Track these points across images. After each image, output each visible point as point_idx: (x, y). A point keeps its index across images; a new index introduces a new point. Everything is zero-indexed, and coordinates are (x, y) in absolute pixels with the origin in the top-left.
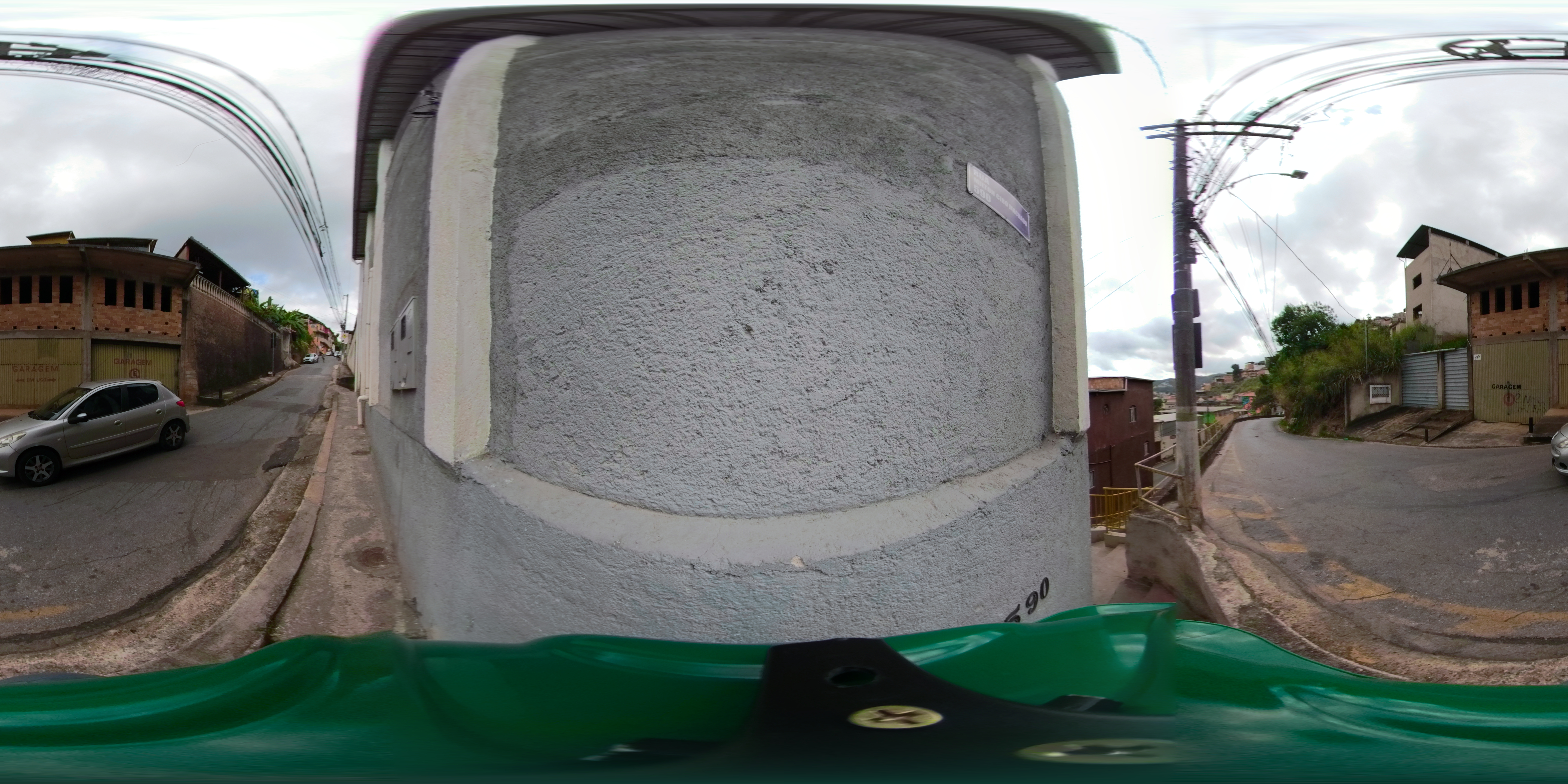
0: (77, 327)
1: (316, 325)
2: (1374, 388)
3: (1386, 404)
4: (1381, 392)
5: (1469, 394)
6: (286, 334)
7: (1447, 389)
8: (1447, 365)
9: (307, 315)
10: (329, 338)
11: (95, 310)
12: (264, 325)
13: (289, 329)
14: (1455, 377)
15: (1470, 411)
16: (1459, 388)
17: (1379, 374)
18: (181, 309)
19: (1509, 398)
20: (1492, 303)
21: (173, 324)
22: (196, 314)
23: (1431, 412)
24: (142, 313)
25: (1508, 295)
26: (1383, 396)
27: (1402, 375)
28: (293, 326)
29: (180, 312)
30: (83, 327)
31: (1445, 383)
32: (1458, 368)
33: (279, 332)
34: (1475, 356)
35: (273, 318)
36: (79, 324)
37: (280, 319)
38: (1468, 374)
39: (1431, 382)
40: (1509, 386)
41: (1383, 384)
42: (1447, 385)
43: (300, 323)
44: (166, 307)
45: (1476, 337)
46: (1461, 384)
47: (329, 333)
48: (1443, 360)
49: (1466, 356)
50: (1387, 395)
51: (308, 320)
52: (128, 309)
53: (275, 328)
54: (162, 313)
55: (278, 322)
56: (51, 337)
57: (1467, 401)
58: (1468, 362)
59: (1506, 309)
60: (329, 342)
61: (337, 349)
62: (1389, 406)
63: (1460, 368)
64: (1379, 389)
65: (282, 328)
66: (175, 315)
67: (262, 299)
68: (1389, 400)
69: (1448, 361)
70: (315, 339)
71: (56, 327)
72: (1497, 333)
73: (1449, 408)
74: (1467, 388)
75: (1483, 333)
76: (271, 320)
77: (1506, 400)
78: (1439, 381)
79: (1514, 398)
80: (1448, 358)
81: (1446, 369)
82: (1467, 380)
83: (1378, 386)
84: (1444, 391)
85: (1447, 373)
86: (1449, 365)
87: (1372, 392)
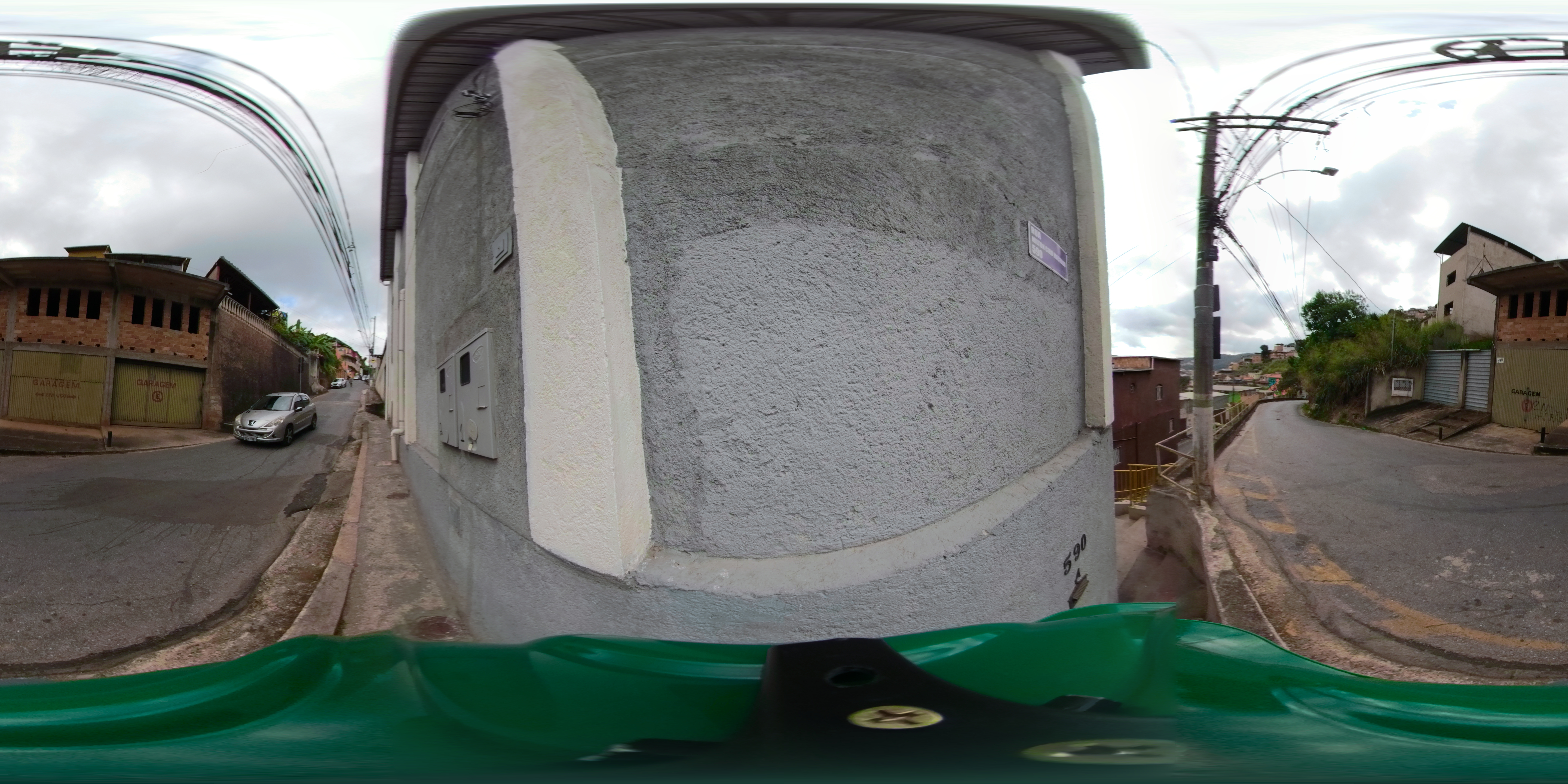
0: (102, 344)
1: (343, 349)
2: (1397, 381)
3: (1407, 397)
4: (1403, 385)
5: (1488, 397)
6: (313, 358)
7: (1468, 388)
8: (1470, 365)
9: (335, 339)
10: (357, 362)
11: (121, 328)
12: (292, 350)
13: (317, 353)
14: (1477, 377)
15: (1488, 413)
16: (1480, 390)
17: (1403, 367)
18: (208, 331)
19: (1527, 404)
20: (1520, 307)
21: (200, 347)
22: (223, 337)
23: (1451, 410)
24: (169, 333)
25: (1537, 302)
26: (1405, 389)
27: (1426, 370)
28: (320, 350)
29: (207, 334)
30: (107, 345)
31: (1467, 383)
32: (1480, 370)
33: (307, 356)
34: (1498, 359)
35: (301, 342)
36: (105, 341)
37: (308, 343)
38: (1490, 376)
39: (1454, 380)
40: (1528, 393)
41: (1406, 378)
42: (1468, 385)
43: (327, 347)
44: (194, 329)
45: (1501, 340)
46: (1483, 386)
47: (356, 357)
48: (1467, 360)
49: (1490, 358)
50: (1409, 389)
51: (335, 344)
52: (155, 329)
53: (303, 352)
54: (189, 334)
55: (306, 346)
56: (75, 352)
57: (1486, 403)
58: (1491, 364)
59: (1534, 314)
60: (357, 366)
61: (365, 373)
62: (1410, 399)
63: (1483, 369)
64: (1401, 383)
65: (310, 352)
66: (202, 337)
67: (291, 322)
68: (1410, 394)
69: (1471, 361)
70: (343, 363)
71: (80, 343)
72: (1522, 339)
73: (1467, 408)
74: (1487, 390)
75: (1508, 337)
76: (299, 344)
77: (1524, 405)
78: (1461, 380)
79: (1532, 405)
80: (1473, 358)
81: (1469, 369)
82: (1488, 382)
83: (1401, 379)
84: (1465, 390)
85: (1469, 373)
86: (1473, 365)
87: (1395, 385)
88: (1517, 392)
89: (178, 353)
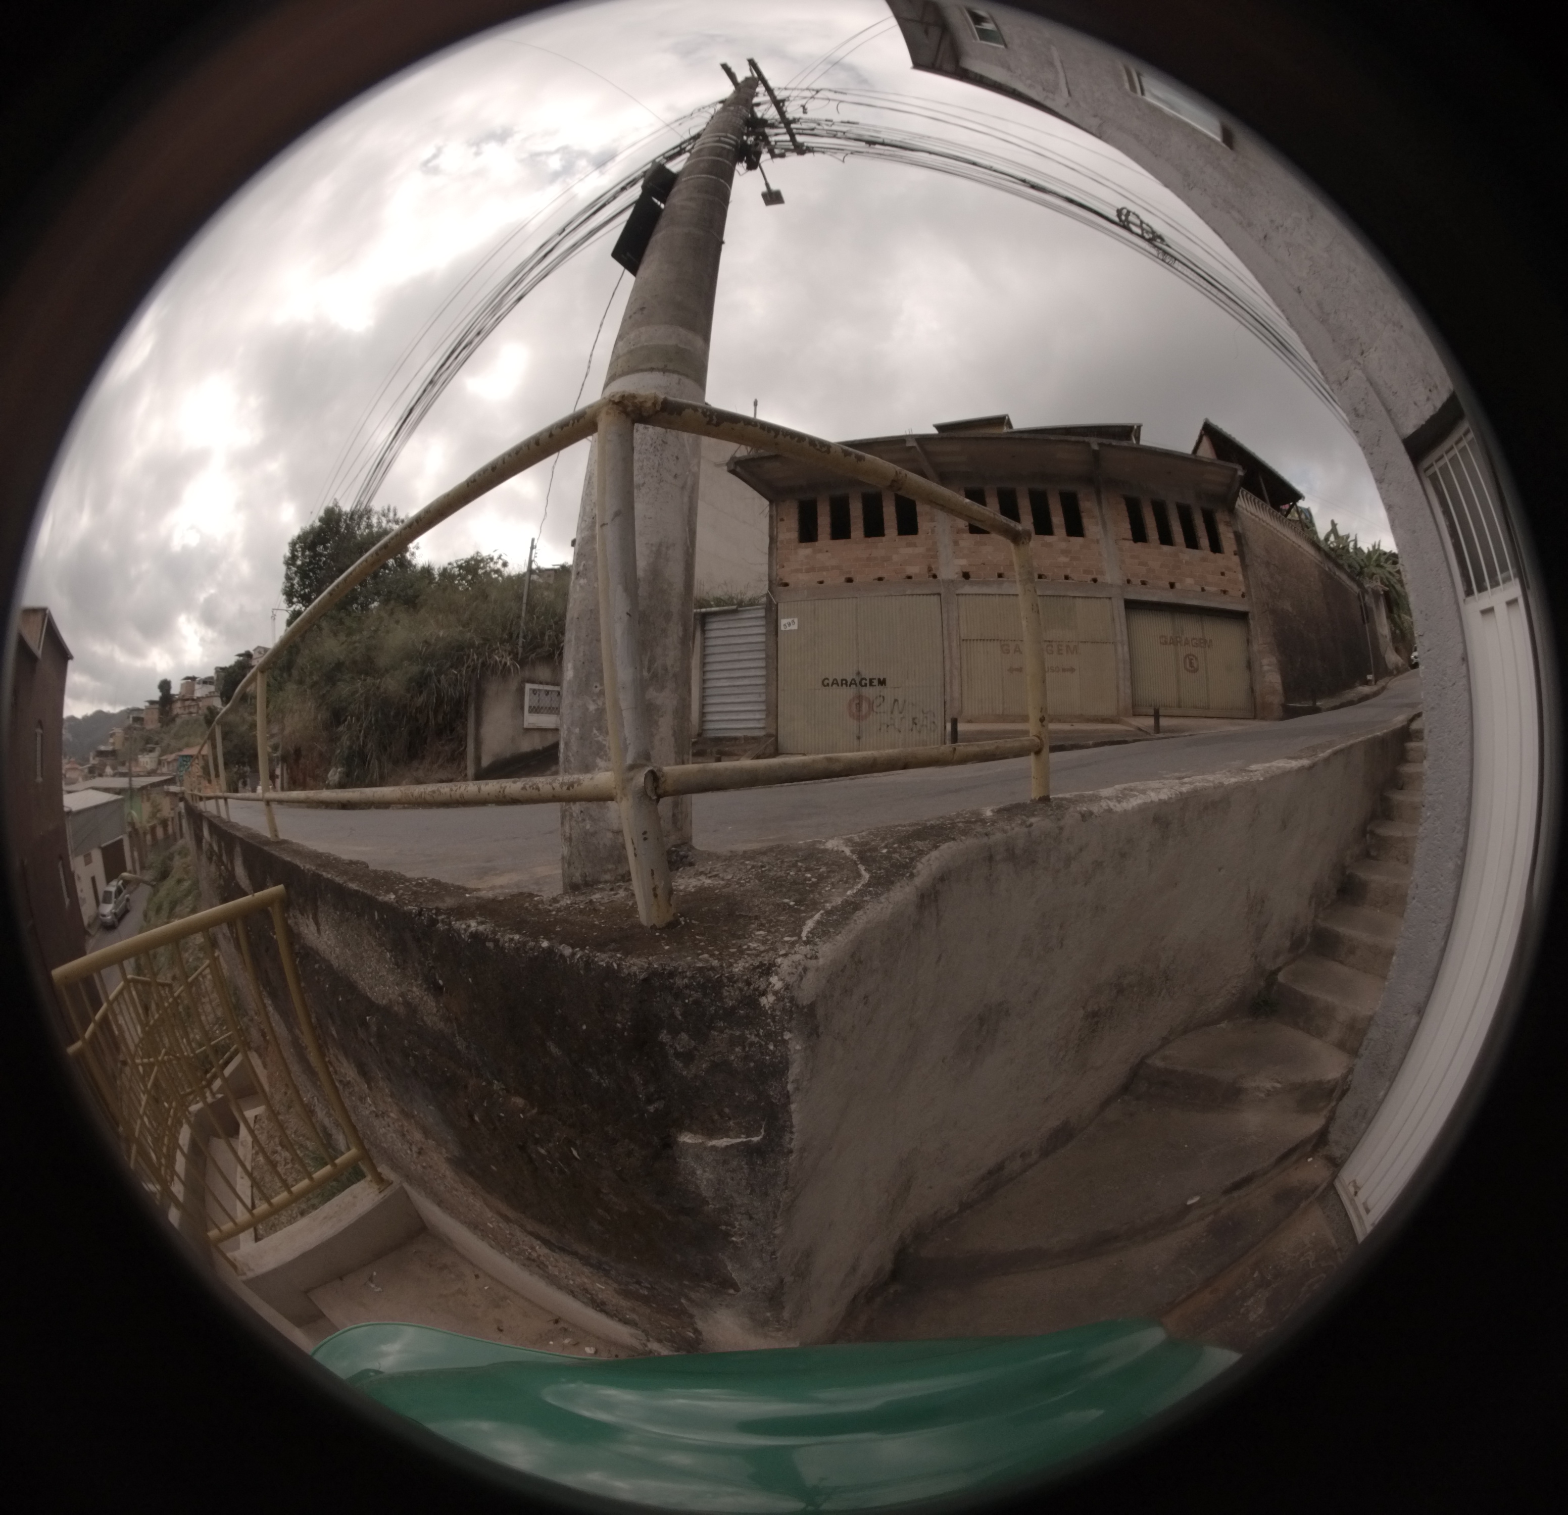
2: (534, 692)
3: (556, 729)
5: (766, 702)
7: (709, 692)
8: (710, 642)
14: (729, 666)
15: (768, 736)
16: (741, 690)
17: (548, 658)
19: (859, 705)
20: (824, 521)
25: (856, 511)
26: (550, 711)
32: (738, 649)
34: (783, 622)
38: (767, 658)
40: (860, 682)
45: (786, 585)
46: (746, 682)
48: (704, 633)
49: (763, 622)
50: (557, 711)
57: (761, 720)
58: (766, 634)
59: (853, 534)
63: (744, 648)
68: (558, 721)
69: (715, 634)
72: (834, 579)
73: (713, 733)
74: (759, 689)
75: (803, 577)
77: (854, 710)
78: (695, 675)
79: (871, 705)
80: (716, 628)
81: (709, 651)
82: (763, 672)
83: (541, 687)
84: (703, 697)
85: (710, 659)
86: (719, 642)
87: (530, 700)
88: (835, 682)
89: (1206, 588)
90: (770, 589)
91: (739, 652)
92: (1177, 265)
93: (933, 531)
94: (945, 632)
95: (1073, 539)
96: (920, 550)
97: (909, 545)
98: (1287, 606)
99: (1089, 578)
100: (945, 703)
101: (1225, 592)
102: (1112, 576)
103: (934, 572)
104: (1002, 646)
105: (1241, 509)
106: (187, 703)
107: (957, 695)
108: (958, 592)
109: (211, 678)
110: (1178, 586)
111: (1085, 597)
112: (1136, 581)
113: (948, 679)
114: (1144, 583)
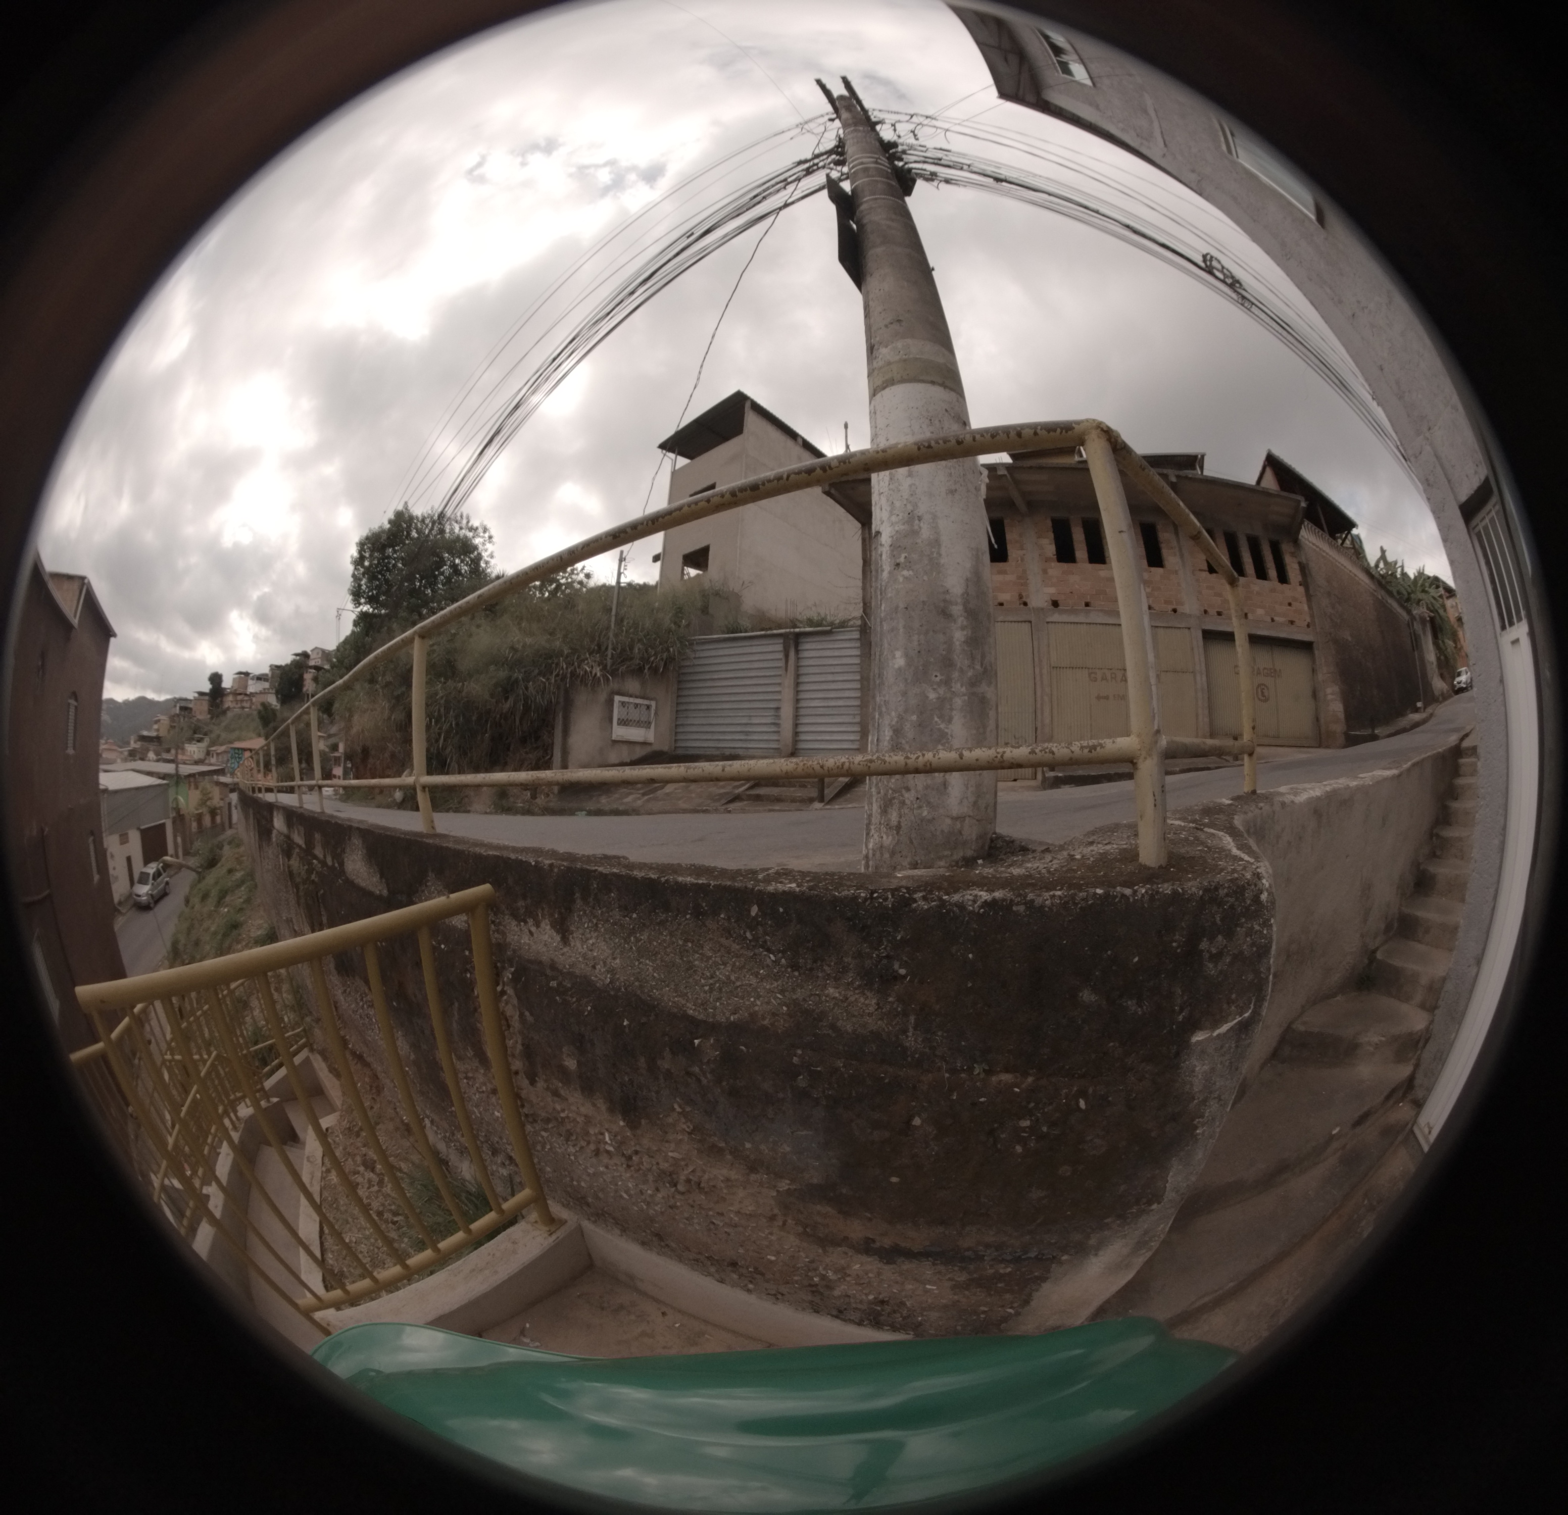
2: (623, 704)
3: (645, 744)
4: (636, 714)
5: (861, 723)
7: (803, 711)
8: (804, 663)
14: (824, 687)
16: (835, 711)
17: (638, 671)
26: (640, 722)
27: (681, 681)
32: (832, 669)
38: (861, 680)
39: (761, 697)
41: (640, 698)
46: (840, 703)
48: (798, 654)
49: (858, 644)
50: (647, 725)
58: (861, 657)
62: (650, 746)
63: (838, 669)
64: (635, 709)
68: (648, 735)
69: (809, 654)
74: (854, 710)
78: (788, 694)
80: (810, 648)
81: (803, 671)
82: (858, 694)
83: (631, 700)
84: (797, 716)
85: (803, 679)
86: (811, 662)
87: (619, 712)
89: (1276, 618)
90: (864, 611)
91: (833, 673)
92: (1254, 309)
93: (1022, 560)
94: (1036, 659)
95: (1153, 569)
96: (1010, 578)
97: (1001, 572)
98: (1346, 635)
99: (1170, 608)
100: (1036, 729)
101: (1292, 622)
102: (1190, 606)
103: (1024, 599)
104: (1090, 674)
105: (1303, 540)
106: (239, 697)
107: (1047, 721)
108: (1048, 620)
109: (266, 675)
110: (1250, 616)
111: (1167, 627)
112: (1212, 612)
113: (1039, 706)
114: (1219, 614)
